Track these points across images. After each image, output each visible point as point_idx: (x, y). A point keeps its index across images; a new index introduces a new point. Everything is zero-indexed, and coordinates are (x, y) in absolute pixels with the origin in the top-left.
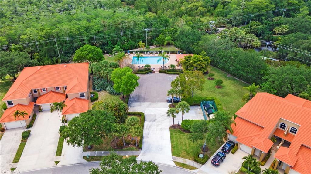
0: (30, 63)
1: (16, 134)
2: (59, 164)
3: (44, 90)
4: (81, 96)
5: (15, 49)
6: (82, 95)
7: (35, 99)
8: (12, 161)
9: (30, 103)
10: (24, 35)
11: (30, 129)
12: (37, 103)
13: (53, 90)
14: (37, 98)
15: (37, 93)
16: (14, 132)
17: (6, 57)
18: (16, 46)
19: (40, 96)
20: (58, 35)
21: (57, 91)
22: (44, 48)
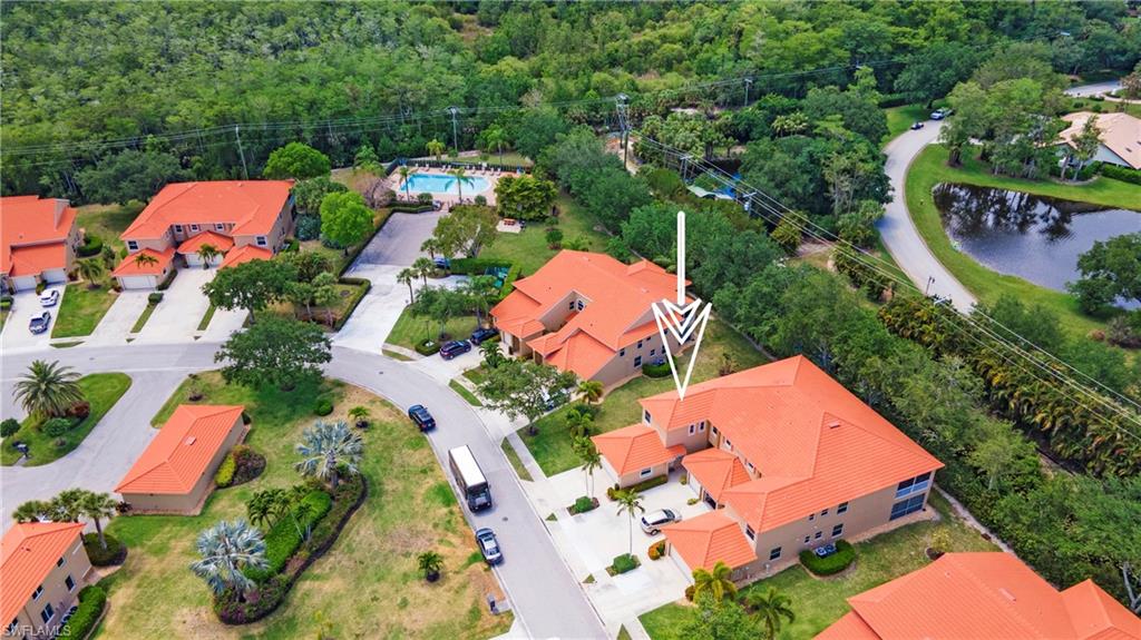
0: (177, 176)
1: (139, 297)
2: (199, 340)
3: (194, 227)
4: (260, 243)
5: (154, 146)
6: (262, 242)
7: (177, 244)
8: (131, 329)
9: (167, 249)
10: (175, 115)
11: (164, 292)
12: (180, 251)
13: (212, 229)
14: (182, 242)
15: (182, 233)
16: (136, 294)
17: (131, 162)
18: (156, 140)
19: (187, 239)
20: (243, 116)
21: (219, 231)
22: (212, 146)
